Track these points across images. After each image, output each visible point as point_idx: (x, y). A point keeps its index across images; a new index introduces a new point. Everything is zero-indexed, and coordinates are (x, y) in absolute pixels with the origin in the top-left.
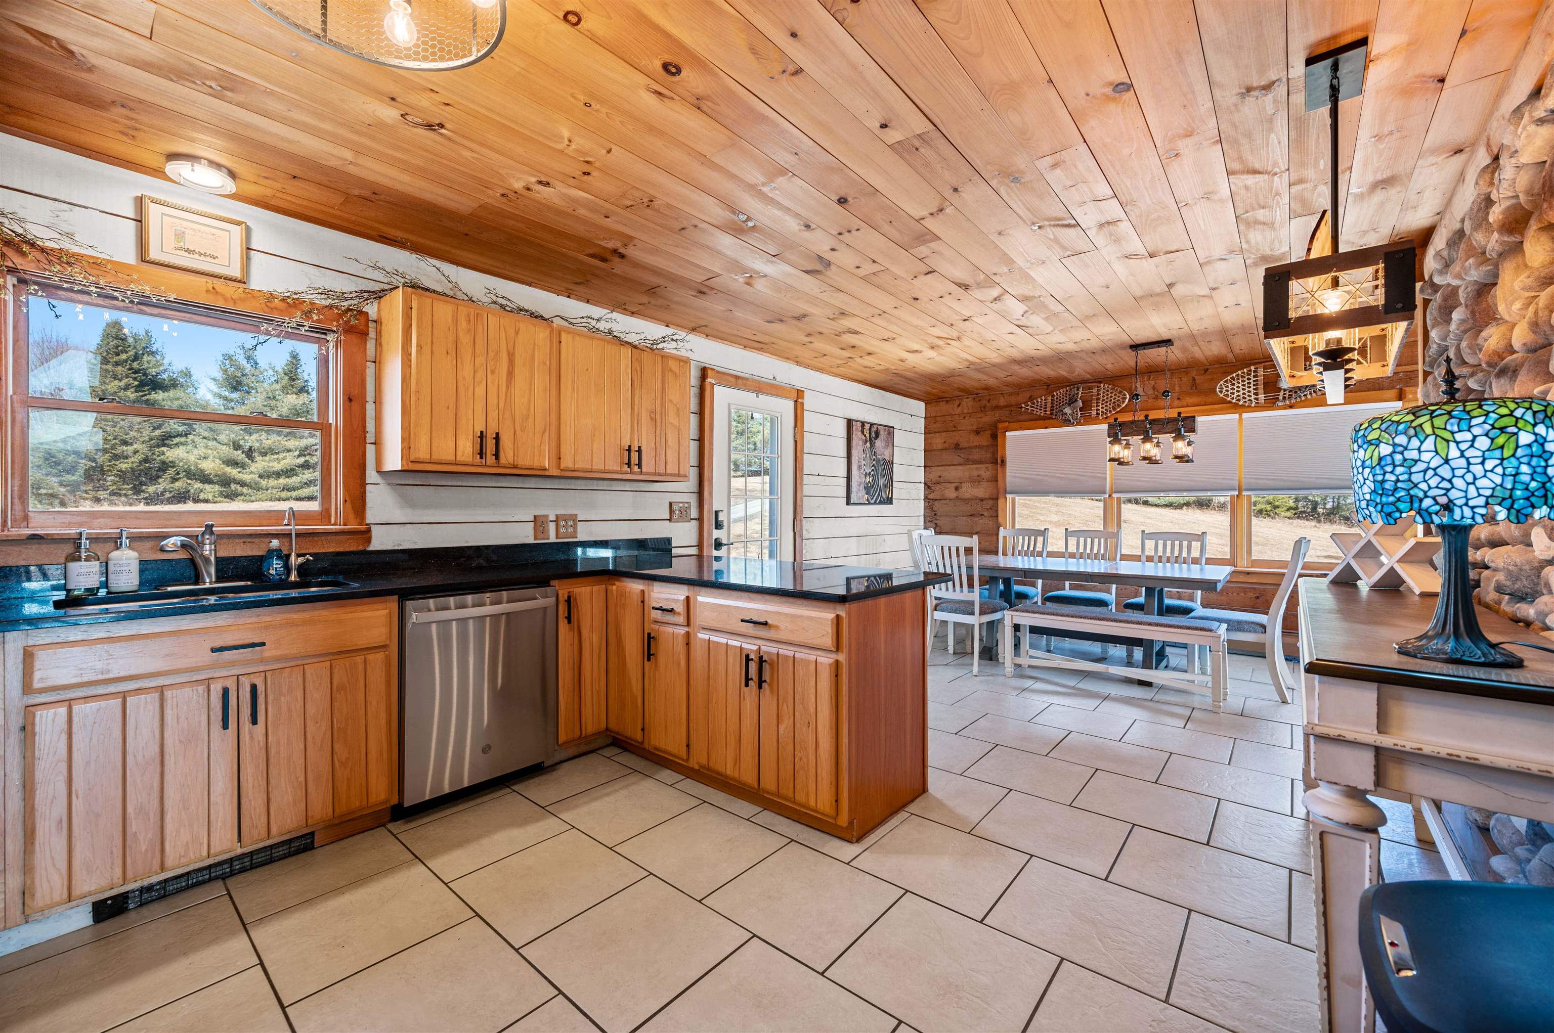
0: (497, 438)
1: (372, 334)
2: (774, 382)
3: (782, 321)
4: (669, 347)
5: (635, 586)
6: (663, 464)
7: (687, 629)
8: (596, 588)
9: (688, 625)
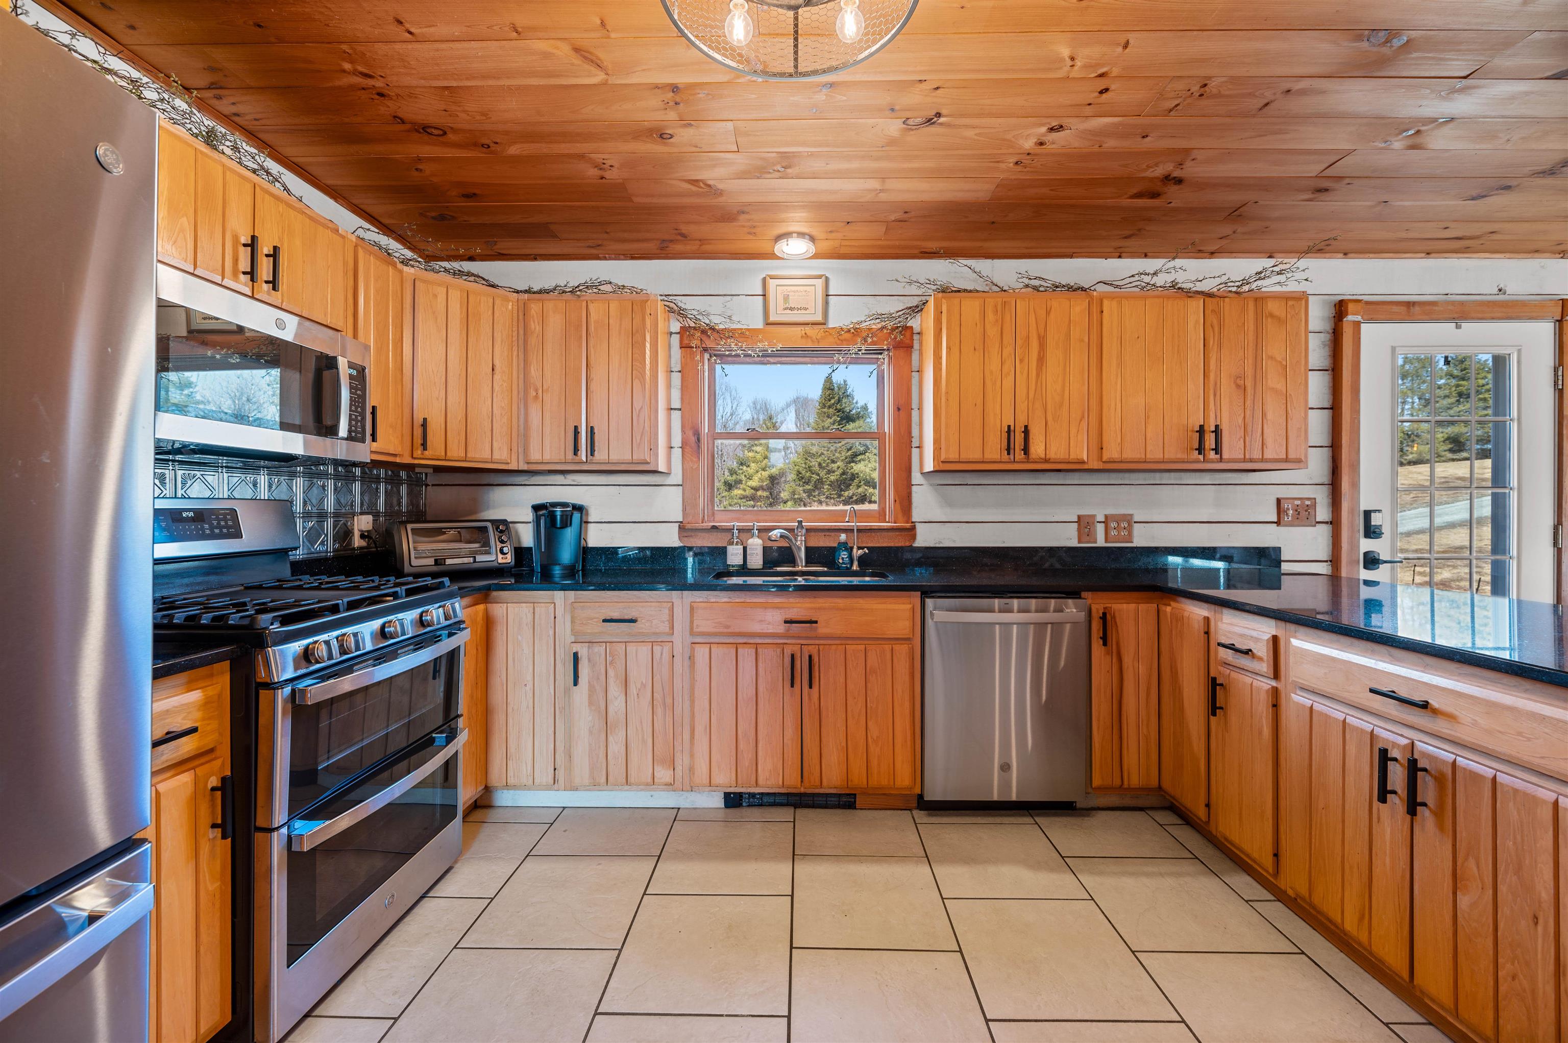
0: (1026, 431)
1: (916, 345)
2: (1501, 297)
3: (1508, 188)
4: (1269, 285)
5: (1197, 611)
6: (1258, 445)
7: (1274, 683)
8: (1143, 607)
9: (1276, 676)
